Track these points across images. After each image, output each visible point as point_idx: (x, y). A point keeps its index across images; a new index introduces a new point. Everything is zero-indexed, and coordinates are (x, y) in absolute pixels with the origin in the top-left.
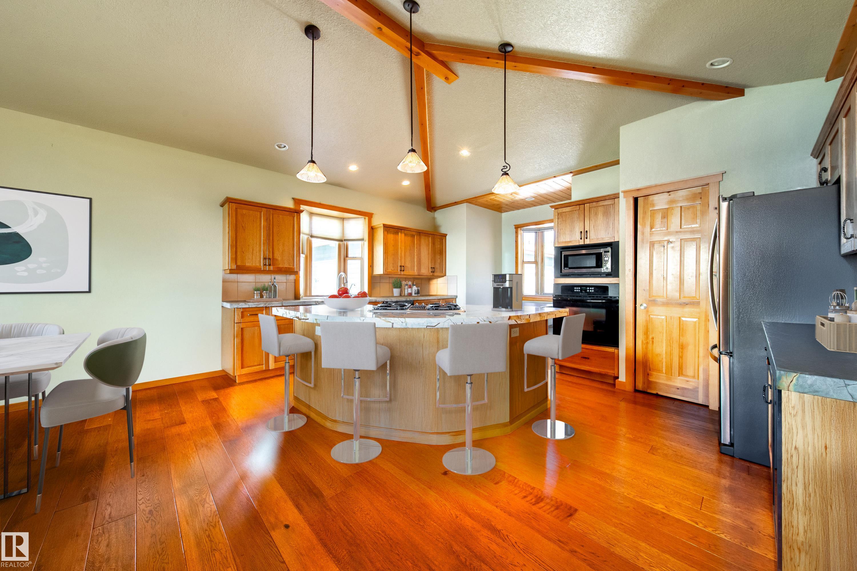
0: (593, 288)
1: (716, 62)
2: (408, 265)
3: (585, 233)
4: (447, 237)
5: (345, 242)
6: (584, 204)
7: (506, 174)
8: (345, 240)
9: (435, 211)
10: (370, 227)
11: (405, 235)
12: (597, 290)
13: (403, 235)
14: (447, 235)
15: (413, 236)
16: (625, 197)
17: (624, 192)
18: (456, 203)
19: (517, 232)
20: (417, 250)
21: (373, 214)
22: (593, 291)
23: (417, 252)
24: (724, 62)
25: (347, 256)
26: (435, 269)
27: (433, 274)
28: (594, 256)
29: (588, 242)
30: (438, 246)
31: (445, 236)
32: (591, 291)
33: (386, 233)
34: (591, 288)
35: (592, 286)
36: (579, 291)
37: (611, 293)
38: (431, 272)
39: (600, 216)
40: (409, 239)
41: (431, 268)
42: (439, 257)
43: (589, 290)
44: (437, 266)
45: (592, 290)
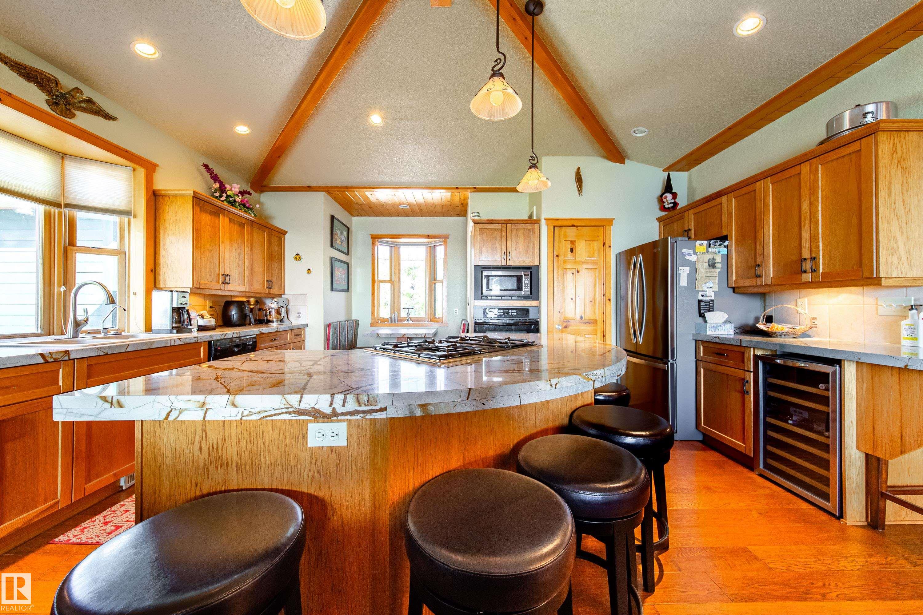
0: (515, 311)
1: (637, 130)
2: (235, 275)
3: (507, 253)
4: (286, 236)
5: (66, 211)
6: (507, 224)
7: (534, 166)
8: (67, 206)
9: (262, 191)
10: (151, 192)
11: (231, 220)
12: (519, 312)
13: (227, 220)
14: (286, 232)
15: (242, 225)
16: (547, 224)
17: (546, 219)
18: (309, 189)
19: (373, 244)
20: (248, 250)
21: (157, 165)
22: (515, 314)
23: (248, 253)
24: (642, 132)
25: (71, 242)
26: (273, 284)
27: (269, 291)
28: (515, 278)
29: (510, 263)
30: (275, 248)
31: (284, 233)
32: (513, 314)
33: (198, 209)
34: (513, 311)
35: (514, 309)
36: (502, 314)
37: (532, 316)
38: (267, 288)
39: (521, 239)
40: (236, 228)
41: (267, 281)
42: (276, 265)
43: (512, 313)
44: (275, 279)
45: (514, 312)
